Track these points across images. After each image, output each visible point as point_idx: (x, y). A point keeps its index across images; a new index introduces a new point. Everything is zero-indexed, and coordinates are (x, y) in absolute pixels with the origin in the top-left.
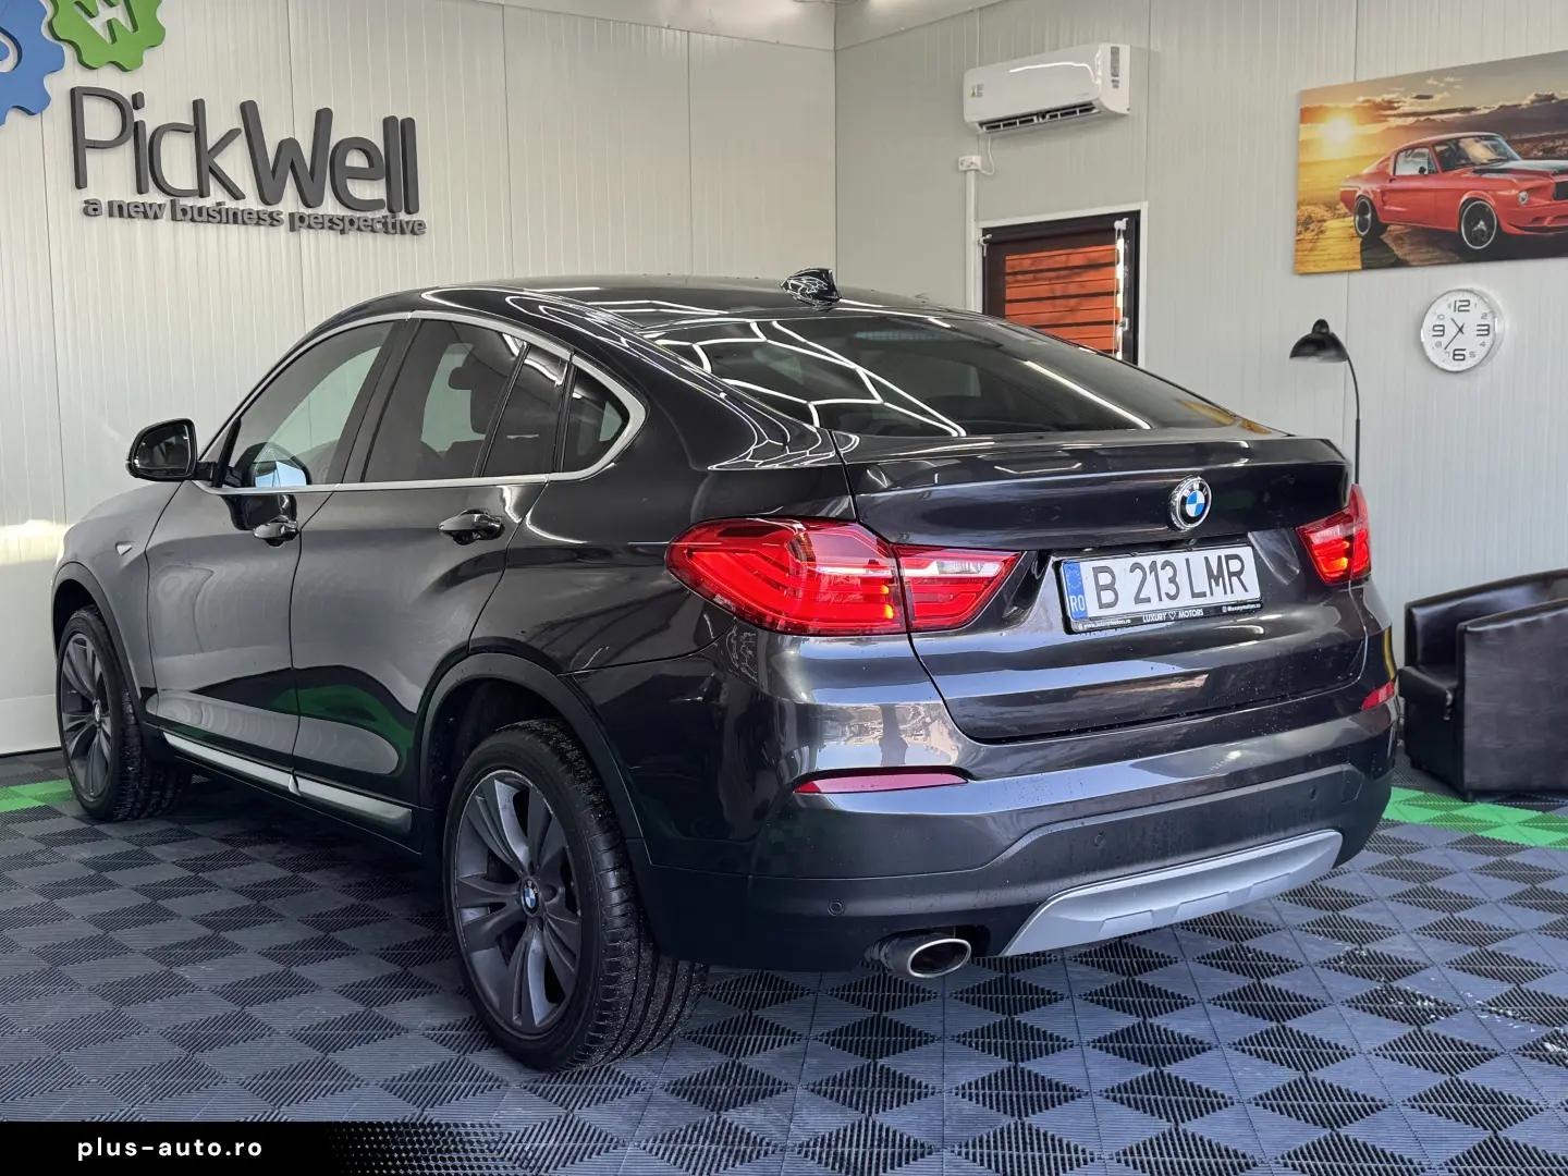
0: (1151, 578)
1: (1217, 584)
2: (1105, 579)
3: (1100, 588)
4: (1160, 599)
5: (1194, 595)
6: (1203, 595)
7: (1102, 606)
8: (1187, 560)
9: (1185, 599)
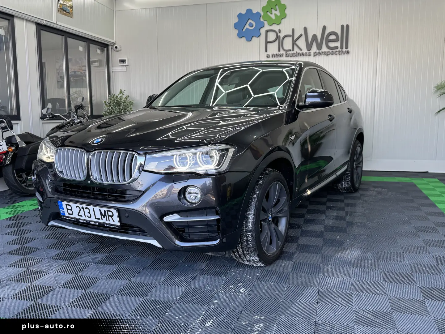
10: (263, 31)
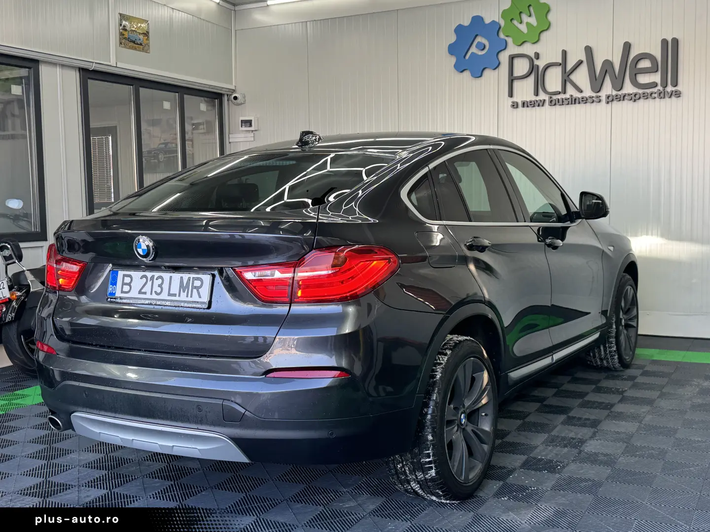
0: (149, 283)
1: (184, 292)
2: (127, 280)
3: (124, 284)
4: (151, 294)
5: (169, 295)
6: (175, 295)
7: (122, 292)
8: (171, 277)
9: (164, 296)
10: (504, 57)
